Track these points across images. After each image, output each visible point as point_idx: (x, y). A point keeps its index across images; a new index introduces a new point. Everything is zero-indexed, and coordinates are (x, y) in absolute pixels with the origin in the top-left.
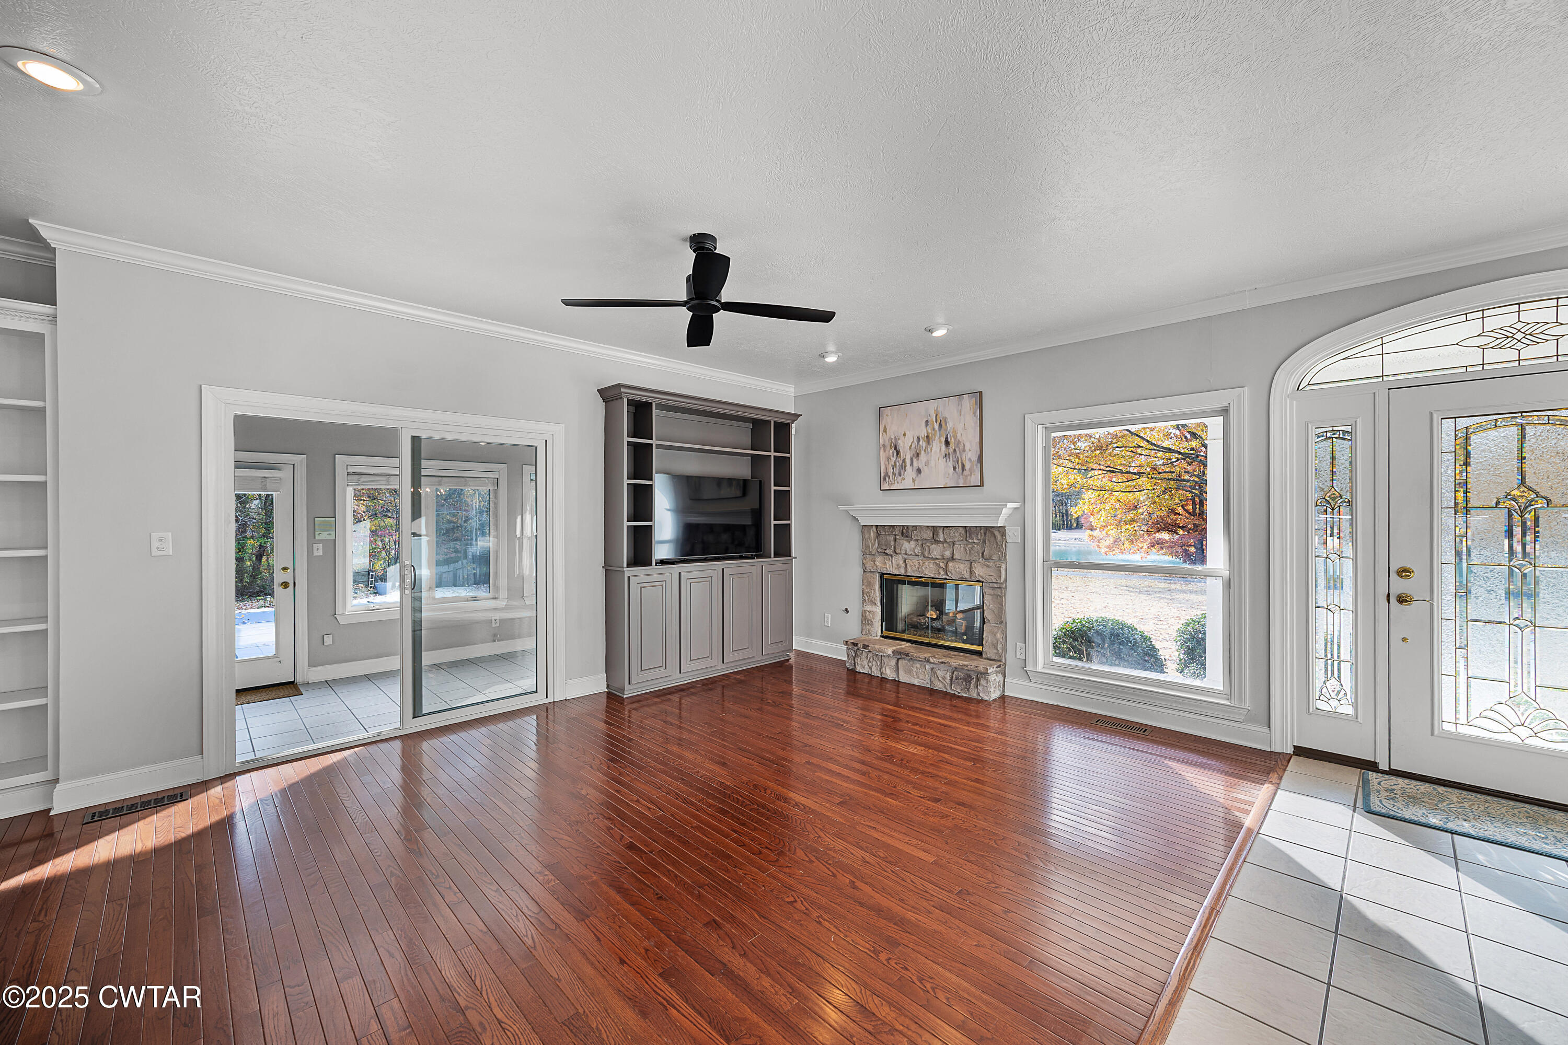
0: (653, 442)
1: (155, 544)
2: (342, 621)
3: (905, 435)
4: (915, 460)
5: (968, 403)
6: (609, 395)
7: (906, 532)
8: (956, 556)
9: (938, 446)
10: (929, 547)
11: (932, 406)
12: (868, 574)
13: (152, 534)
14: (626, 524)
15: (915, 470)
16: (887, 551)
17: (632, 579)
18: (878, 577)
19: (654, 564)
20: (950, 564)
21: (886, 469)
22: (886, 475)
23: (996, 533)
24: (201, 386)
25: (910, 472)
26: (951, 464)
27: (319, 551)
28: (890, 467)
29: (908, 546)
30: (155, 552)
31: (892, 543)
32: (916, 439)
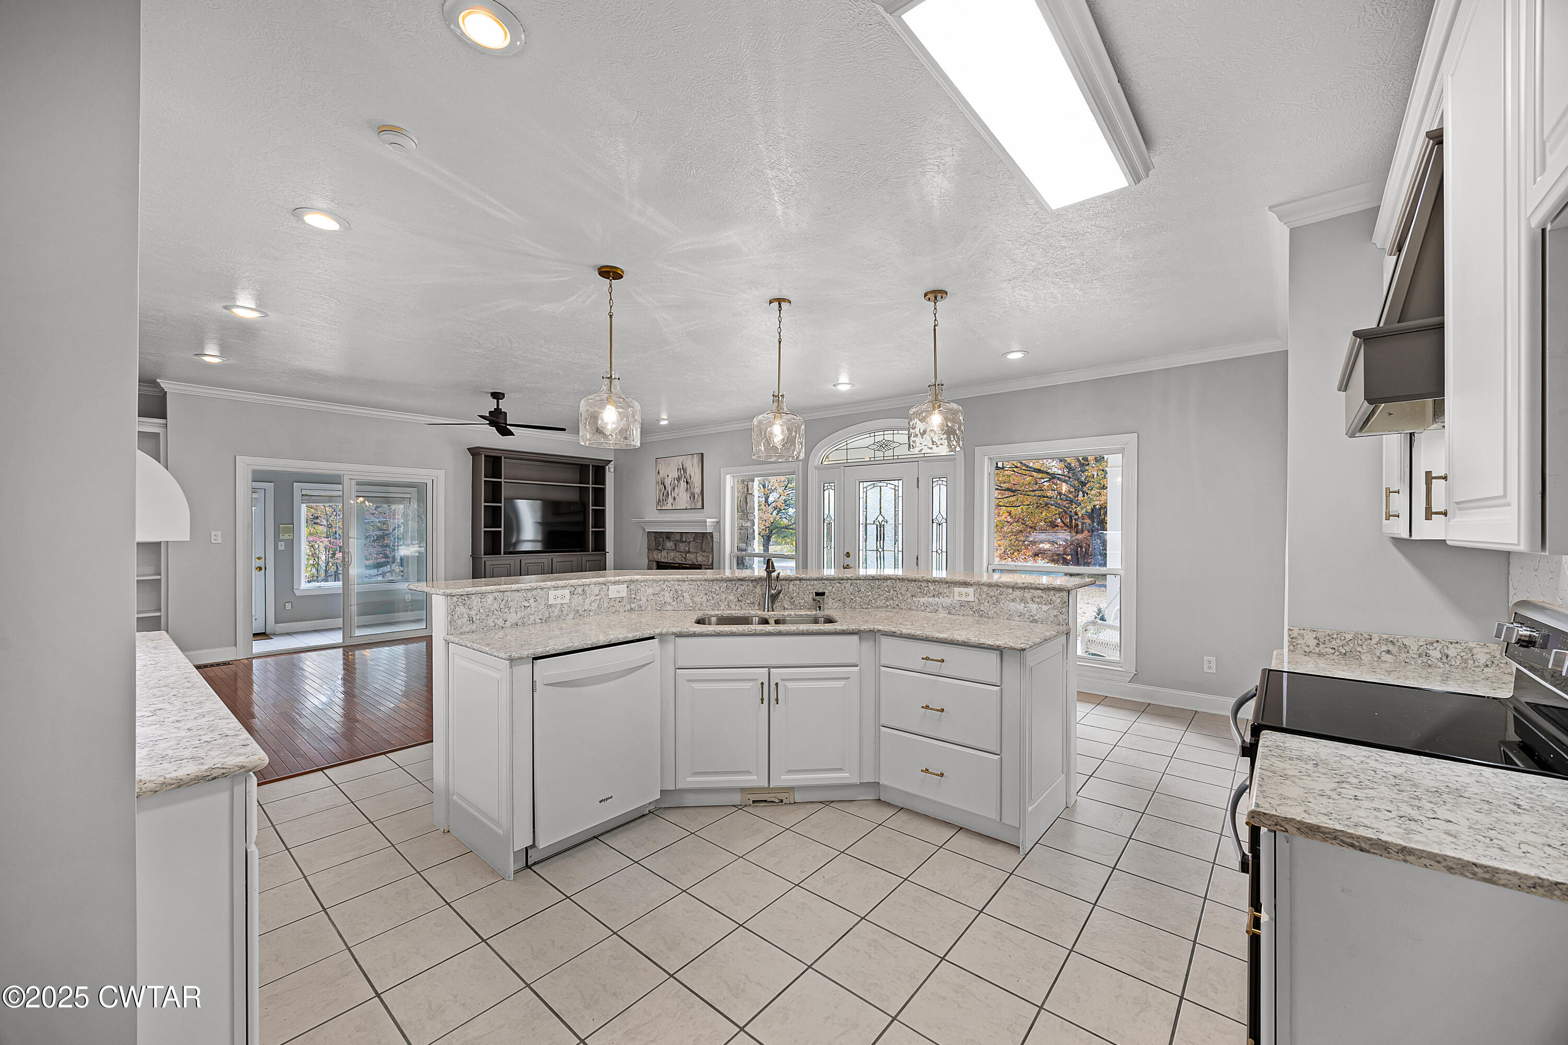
0: (502, 480)
1: (213, 537)
2: (297, 593)
3: (668, 476)
4: (672, 492)
5: (696, 459)
6: (474, 452)
7: (668, 535)
8: (691, 550)
9: (683, 484)
10: (678, 544)
11: (681, 459)
12: (651, 563)
13: (212, 532)
14: (483, 529)
15: (673, 498)
16: (659, 548)
17: (487, 562)
18: (655, 564)
19: (502, 553)
20: (688, 555)
21: (659, 496)
22: (659, 500)
23: (708, 536)
24: (235, 456)
25: (670, 500)
26: (689, 495)
27: (282, 546)
28: (661, 495)
29: (669, 544)
30: (213, 541)
31: (662, 543)
32: (673, 479)
